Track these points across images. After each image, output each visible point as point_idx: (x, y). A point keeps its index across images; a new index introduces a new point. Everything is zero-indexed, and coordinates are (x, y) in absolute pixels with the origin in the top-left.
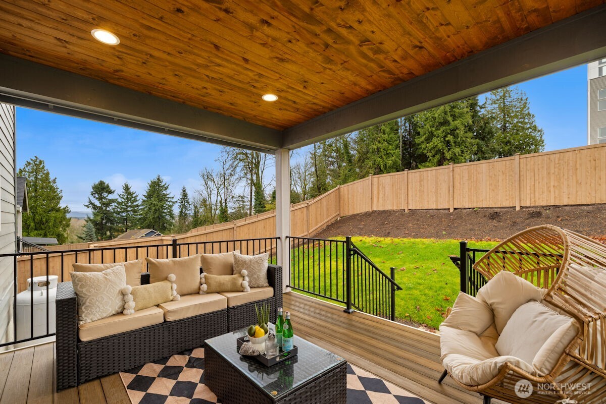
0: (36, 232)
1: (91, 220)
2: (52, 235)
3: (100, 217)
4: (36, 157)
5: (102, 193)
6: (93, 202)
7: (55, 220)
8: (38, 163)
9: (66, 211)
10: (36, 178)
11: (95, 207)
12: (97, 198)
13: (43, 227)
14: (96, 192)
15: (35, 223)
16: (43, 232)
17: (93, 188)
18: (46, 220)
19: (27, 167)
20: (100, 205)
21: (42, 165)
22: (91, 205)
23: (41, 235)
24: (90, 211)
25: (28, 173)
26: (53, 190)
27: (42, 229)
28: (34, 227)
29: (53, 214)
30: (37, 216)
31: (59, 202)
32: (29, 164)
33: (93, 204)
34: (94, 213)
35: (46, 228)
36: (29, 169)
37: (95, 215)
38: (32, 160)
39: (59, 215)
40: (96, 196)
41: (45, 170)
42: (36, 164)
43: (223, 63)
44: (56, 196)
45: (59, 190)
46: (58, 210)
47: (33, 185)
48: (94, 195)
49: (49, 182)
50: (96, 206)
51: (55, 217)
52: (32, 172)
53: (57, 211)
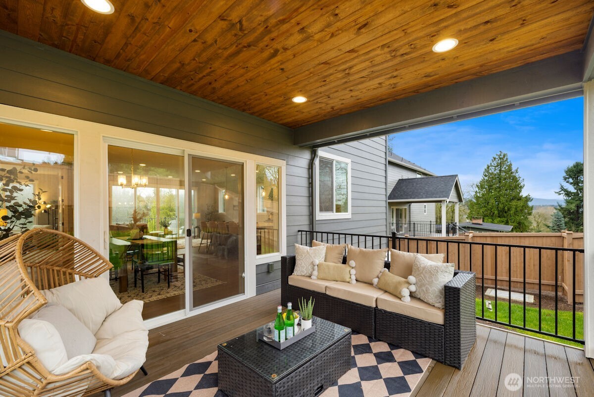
0: (499, 219)
1: (562, 208)
2: (513, 222)
3: (574, 205)
4: (501, 152)
5: (578, 176)
6: (565, 188)
7: (516, 209)
8: (502, 157)
9: (528, 199)
10: (500, 170)
11: (568, 193)
12: (571, 183)
13: (505, 215)
14: (570, 177)
15: (498, 211)
16: (505, 219)
17: (566, 172)
18: (508, 208)
19: (493, 162)
20: (576, 191)
21: (506, 158)
22: (562, 192)
23: (503, 222)
24: (562, 198)
25: (494, 168)
26: (515, 180)
27: (505, 217)
28: (497, 215)
29: (514, 203)
30: (500, 204)
31: (520, 191)
32: (495, 159)
33: (565, 190)
34: (566, 200)
35: (508, 215)
36: (495, 163)
37: (568, 202)
38: (497, 155)
39: (520, 203)
40: (571, 180)
41: (508, 162)
42: (500, 158)
43: (348, 65)
44: (518, 185)
45: (521, 179)
46: (520, 199)
47: (498, 177)
48: (567, 180)
49: (512, 173)
50: (570, 192)
51: (516, 205)
52: (497, 166)
53: (518, 200)
